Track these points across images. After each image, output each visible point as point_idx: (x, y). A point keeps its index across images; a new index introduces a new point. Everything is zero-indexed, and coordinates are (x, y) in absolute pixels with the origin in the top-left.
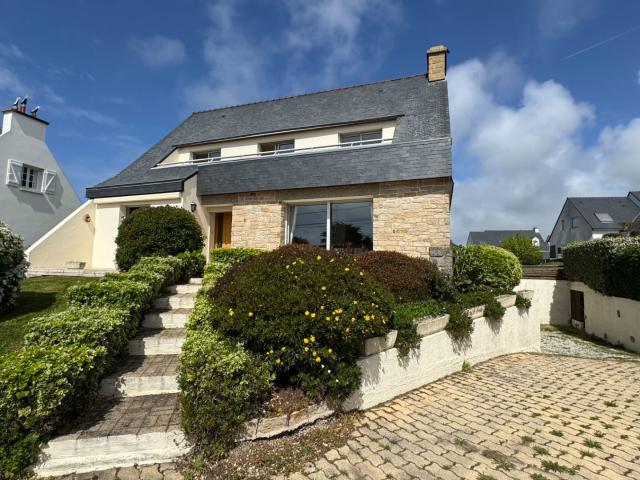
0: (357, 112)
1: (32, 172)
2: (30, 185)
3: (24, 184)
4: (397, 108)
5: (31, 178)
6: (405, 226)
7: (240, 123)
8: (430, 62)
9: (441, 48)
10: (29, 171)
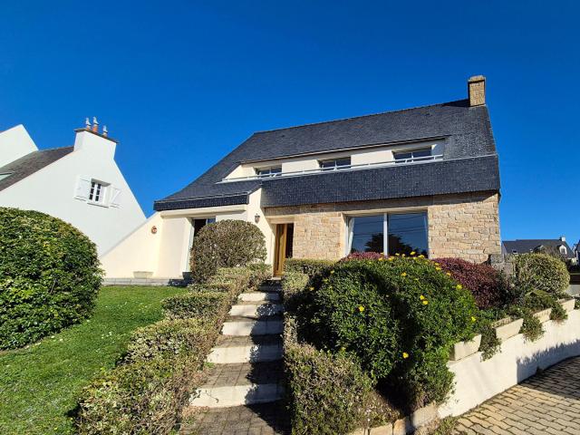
0: (408, 132)
1: (99, 186)
2: (97, 199)
3: (91, 197)
4: (445, 129)
5: (98, 192)
6: (458, 235)
7: (299, 142)
8: (471, 89)
9: (480, 77)
10: (96, 186)
